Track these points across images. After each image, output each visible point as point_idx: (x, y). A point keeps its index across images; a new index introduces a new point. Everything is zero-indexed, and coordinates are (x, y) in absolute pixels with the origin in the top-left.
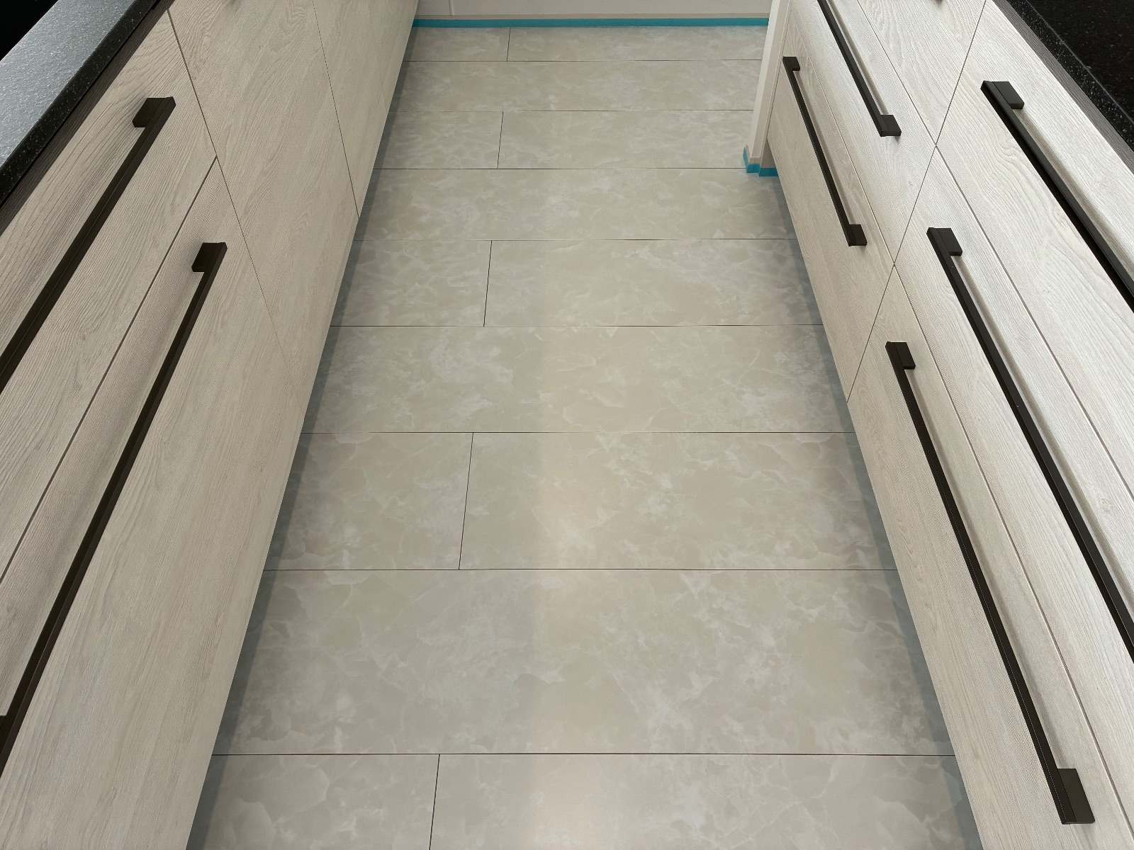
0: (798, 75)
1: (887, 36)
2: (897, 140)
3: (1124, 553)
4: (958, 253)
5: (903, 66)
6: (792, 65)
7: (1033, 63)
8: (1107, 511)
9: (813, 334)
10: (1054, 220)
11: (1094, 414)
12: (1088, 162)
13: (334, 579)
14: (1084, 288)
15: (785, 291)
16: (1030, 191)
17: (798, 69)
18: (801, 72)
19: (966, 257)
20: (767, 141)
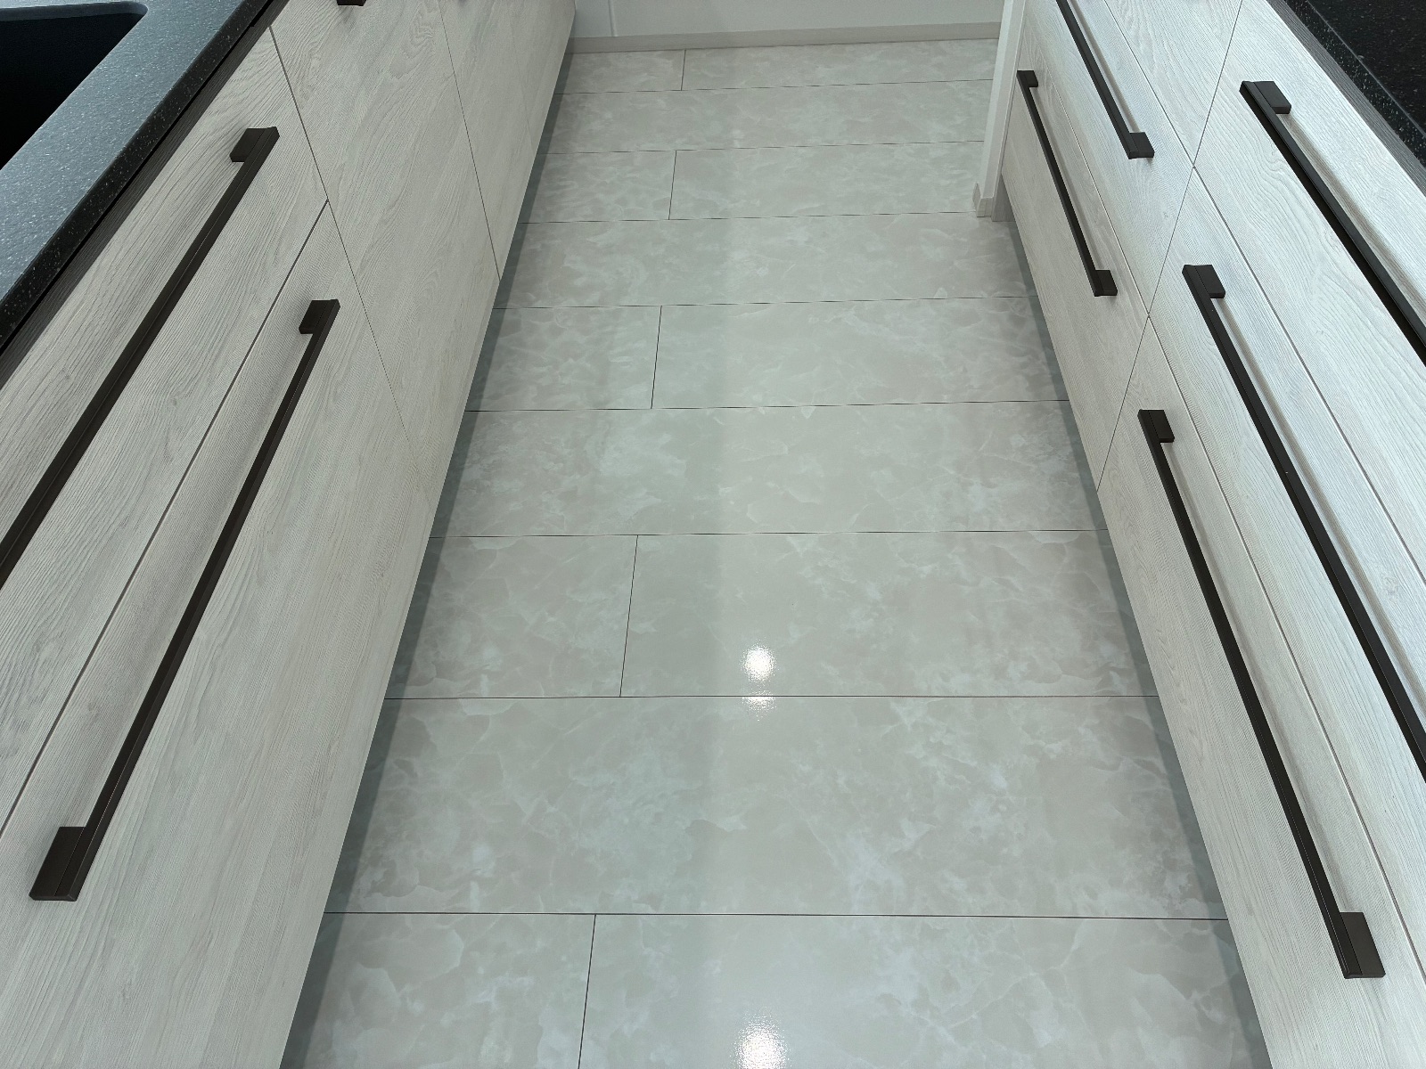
0: (1036, 92)
1: (1137, 37)
2: (1150, 162)
3: (1411, 642)
4: (1221, 294)
5: (1155, 71)
6: (1028, 80)
7: (1300, 57)
8: (1391, 593)
9: (1058, 412)
10: (1327, 245)
11: (1375, 475)
12: (1363, 172)
13: (470, 709)
14: (1361, 323)
15: (1023, 360)
16: (1300, 212)
17: (1036, 85)
18: (1039, 89)
19: (1229, 299)
20: (1001, 177)
